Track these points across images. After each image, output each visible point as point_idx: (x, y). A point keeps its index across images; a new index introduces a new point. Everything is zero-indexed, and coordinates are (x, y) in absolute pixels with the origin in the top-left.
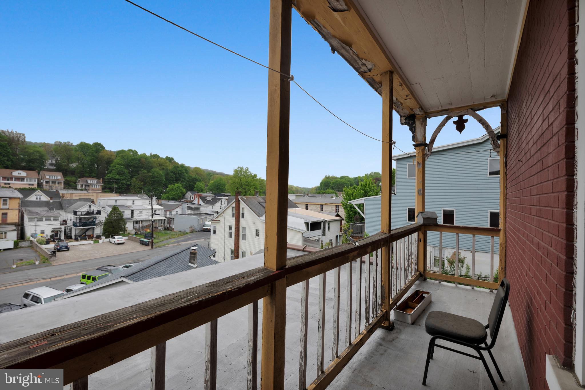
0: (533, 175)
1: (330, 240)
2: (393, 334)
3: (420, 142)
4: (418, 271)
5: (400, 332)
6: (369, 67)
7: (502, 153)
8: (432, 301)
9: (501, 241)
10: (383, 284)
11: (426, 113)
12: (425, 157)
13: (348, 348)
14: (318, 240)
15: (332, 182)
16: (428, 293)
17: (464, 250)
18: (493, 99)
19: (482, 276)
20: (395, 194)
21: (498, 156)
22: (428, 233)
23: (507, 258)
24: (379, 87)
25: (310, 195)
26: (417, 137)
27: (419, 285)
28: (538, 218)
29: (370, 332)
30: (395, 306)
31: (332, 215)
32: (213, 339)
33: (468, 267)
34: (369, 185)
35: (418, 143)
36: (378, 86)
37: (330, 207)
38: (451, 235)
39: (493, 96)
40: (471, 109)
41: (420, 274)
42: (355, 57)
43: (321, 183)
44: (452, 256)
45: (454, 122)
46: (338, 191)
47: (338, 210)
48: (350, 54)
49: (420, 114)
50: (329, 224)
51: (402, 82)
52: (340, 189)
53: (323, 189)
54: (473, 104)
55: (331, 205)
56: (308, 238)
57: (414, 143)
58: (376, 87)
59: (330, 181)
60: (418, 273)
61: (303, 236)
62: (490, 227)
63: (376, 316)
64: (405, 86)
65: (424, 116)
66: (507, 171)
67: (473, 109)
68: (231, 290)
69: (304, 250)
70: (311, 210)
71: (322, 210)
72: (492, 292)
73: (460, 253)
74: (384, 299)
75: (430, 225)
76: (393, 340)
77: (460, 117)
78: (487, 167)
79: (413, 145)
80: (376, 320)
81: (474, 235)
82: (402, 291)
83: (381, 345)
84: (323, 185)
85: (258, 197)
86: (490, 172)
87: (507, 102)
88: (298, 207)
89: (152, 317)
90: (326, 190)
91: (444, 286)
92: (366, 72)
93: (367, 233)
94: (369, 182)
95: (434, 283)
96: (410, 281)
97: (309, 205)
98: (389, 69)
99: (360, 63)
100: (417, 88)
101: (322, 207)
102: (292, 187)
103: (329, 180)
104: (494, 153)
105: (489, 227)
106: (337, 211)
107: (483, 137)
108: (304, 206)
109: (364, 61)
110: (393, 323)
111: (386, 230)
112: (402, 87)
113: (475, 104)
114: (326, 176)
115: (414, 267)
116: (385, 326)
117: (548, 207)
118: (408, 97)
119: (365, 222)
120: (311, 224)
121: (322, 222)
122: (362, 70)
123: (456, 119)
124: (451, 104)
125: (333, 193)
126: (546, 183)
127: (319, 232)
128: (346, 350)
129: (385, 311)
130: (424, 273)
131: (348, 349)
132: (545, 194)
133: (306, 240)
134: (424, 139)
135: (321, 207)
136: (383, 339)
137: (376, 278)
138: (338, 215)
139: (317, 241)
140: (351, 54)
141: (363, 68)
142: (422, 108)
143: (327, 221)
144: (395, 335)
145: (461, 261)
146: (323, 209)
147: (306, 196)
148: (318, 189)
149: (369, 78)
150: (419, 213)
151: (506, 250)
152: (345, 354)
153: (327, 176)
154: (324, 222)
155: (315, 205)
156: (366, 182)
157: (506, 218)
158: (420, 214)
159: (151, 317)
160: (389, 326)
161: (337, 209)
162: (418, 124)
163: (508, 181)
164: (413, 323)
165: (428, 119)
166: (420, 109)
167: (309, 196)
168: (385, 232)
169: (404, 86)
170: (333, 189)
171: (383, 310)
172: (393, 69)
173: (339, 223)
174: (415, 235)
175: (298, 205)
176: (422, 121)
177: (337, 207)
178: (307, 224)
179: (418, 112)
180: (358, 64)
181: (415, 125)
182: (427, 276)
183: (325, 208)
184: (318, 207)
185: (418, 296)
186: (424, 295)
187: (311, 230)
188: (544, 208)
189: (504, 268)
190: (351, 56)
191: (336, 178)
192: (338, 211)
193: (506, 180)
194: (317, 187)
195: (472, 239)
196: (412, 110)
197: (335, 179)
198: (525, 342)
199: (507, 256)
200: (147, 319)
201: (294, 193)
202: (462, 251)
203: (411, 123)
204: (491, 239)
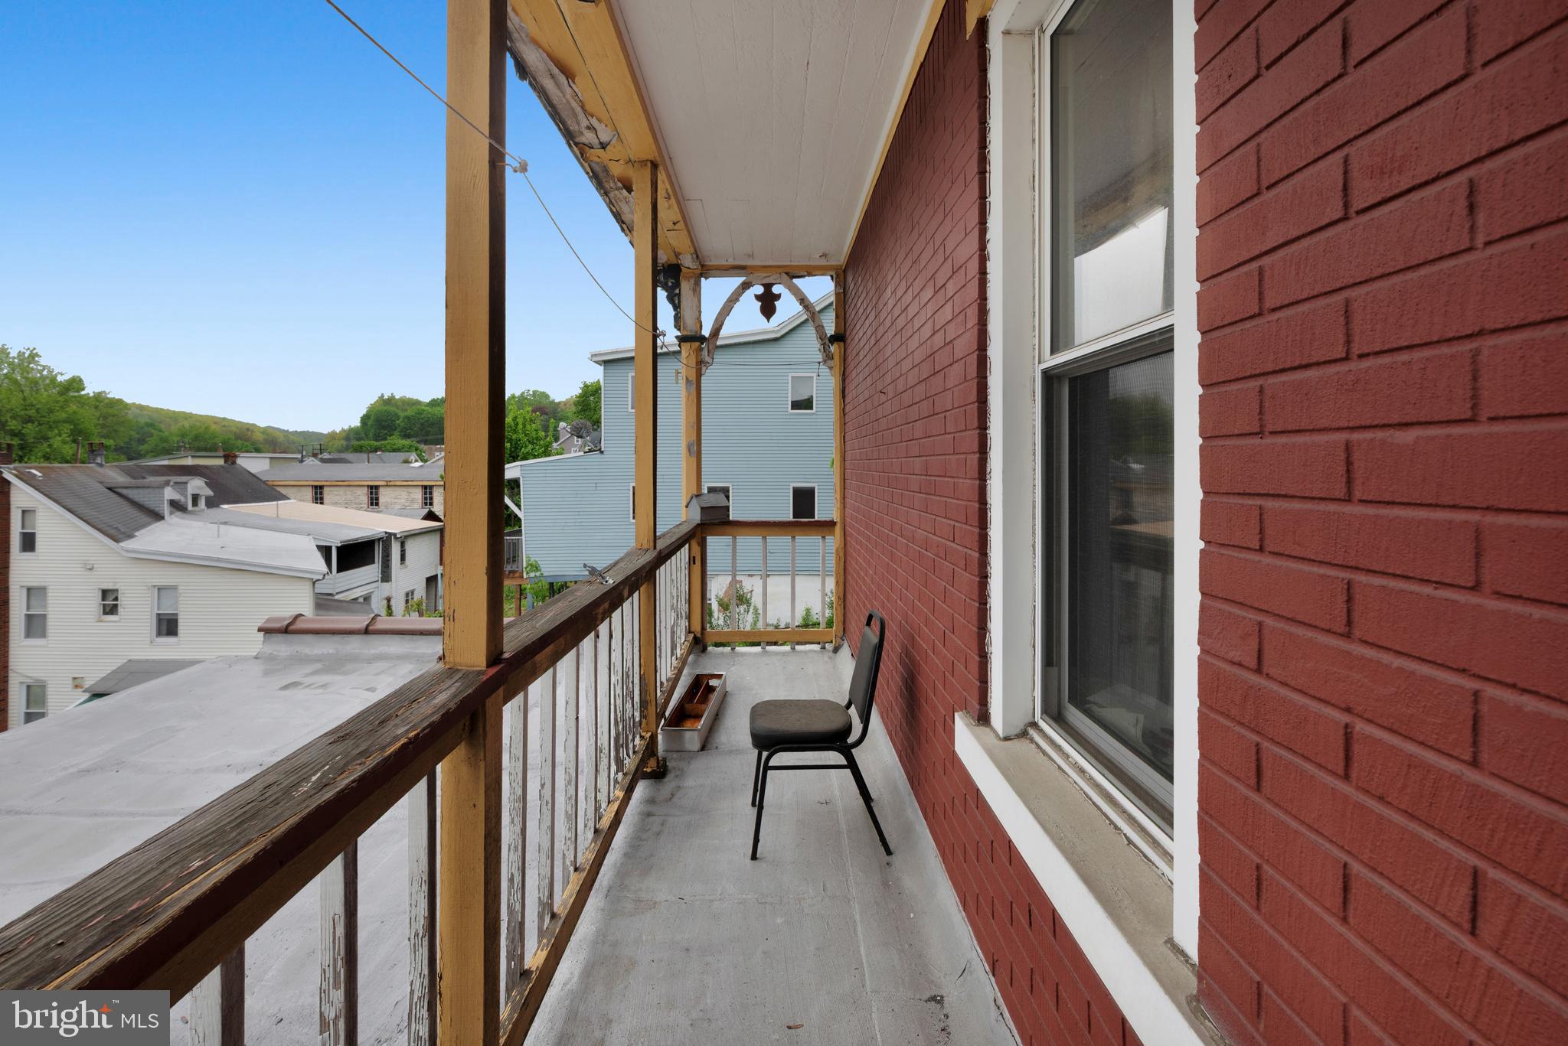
0: (913, 422)
1: (407, 595)
2: (669, 783)
3: (691, 331)
4: (690, 632)
5: (681, 775)
6: (604, 138)
7: (837, 370)
8: (727, 692)
9: (837, 546)
10: (642, 673)
11: (703, 266)
12: (701, 369)
13: (594, 840)
14: (367, 599)
15: (402, 414)
16: (719, 676)
17: (749, 575)
18: (823, 262)
19: (781, 627)
20: (602, 452)
21: (831, 377)
22: (708, 540)
23: (849, 577)
24: (614, 187)
25: (326, 456)
26: (684, 320)
27: (695, 662)
28: (924, 495)
29: (629, 790)
30: (663, 721)
31: (412, 516)
32: (350, 893)
33: (756, 610)
34: (524, 425)
35: (685, 333)
36: (612, 185)
37: (403, 494)
38: (724, 544)
39: (824, 255)
40: (787, 273)
41: (695, 638)
42: (574, 104)
43: (365, 419)
44: (726, 592)
45: (758, 297)
46: (426, 442)
47: (431, 499)
48: (564, 96)
49: (691, 267)
50: (403, 544)
51: (670, 192)
52: (429, 438)
53: (371, 435)
54: (789, 263)
55: (406, 485)
56: (330, 595)
57: (679, 334)
58: (607, 185)
59: (397, 411)
60: (691, 636)
61: (316, 591)
62: (794, 518)
63: (634, 752)
64: (674, 201)
65: (698, 272)
66: (844, 406)
67: (792, 274)
68: (418, 734)
69: (370, 628)
70: (335, 504)
71: (374, 502)
72: (824, 648)
73: (741, 582)
74: (646, 709)
75: (714, 524)
76: (673, 795)
77: (768, 287)
78: (786, 392)
79: (677, 337)
80: (637, 761)
81: (793, 538)
82: (670, 683)
83: (649, 814)
84: (370, 422)
85: (101, 465)
86: (792, 402)
87: (844, 271)
88: (285, 498)
89: (266, 847)
90: (385, 439)
91: (743, 654)
92: (593, 148)
93: (532, 559)
94: (524, 418)
95: (722, 653)
96: (680, 658)
97: (325, 489)
98: (651, 157)
99: (584, 123)
100: (695, 211)
101: (377, 493)
102: (248, 430)
103: (392, 409)
104: (824, 370)
105: (791, 518)
106: (426, 504)
107: (780, 327)
108: (309, 493)
109: (594, 122)
110: (665, 760)
111: (647, 543)
112: (670, 201)
113: (793, 264)
114: (383, 396)
115: (684, 623)
116: (649, 770)
117: (945, 476)
118: (676, 227)
119: (523, 528)
120: (338, 548)
121: (379, 539)
122: (583, 139)
123: (759, 290)
124: (751, 256)
125: (409, 449)
126: (939, 437)
127: (368, 573)
128: (592, 846)
129: (649, 734)
130: (702, 634)
131: (595, 843)
132: (937, 455)
133: (324, 602)
134: (698, 325)
135: (371, 493)
136: (651, 801)
137: (631, 661)
138: (431, 516)
139: (361, 600)
140: (568, 96)
141: (588, 137)
142: (697, 255)
143: (395, 535)
144: (673, 785)
145: (742, 600)
146: (377, 499)
147: (310, 461)
148: (352, 436)
149: (597, 163)
150: (692, 498)
151: (845, 562)
152: (593, 857)
153: (386, 397)
154: (387, 539)
155: (351, 489)
156: (516, 417)
157: (844, 498)
158: (694, 500)
159: (264, 849)
160: (658, 767)
161: (426, 499)
162: (685, 286)
163: (849, 426)
164: (703, 748)
165: (703, 279)
166: (694, 256)
167: (323, 461)
168: (645, 546)
169: (673, 198)
170: (407, 436)
171: (643, 734)
172: (658, 159)
173: (437, 538)
174: (684, 553)
175: (283, 491)
176: (695, 284)
177: (428, 490)
178: (326, 551)
179: (687, 261)
180: (578, 124)
181: (680, 290)
182: (709, 640)
183: (385, 496)
184: (363, 496)
185: (701, 688)
186: (713, 682)
187: (339, 570)
188: (937, 478)
189: (842, 596)
190: (567, 100)
191: (418, 403)
192: (431, 504)
193: (845, 424)
194: (351, 430)
195: (790, 544)
196: (677, 255)
197: (414, 407)
198: (900, 716)
199: (847, 572)
200: (256, 854)
201: (258, 450)
202: (744, 577)
203: (670, 284)
204: (821, 541)
